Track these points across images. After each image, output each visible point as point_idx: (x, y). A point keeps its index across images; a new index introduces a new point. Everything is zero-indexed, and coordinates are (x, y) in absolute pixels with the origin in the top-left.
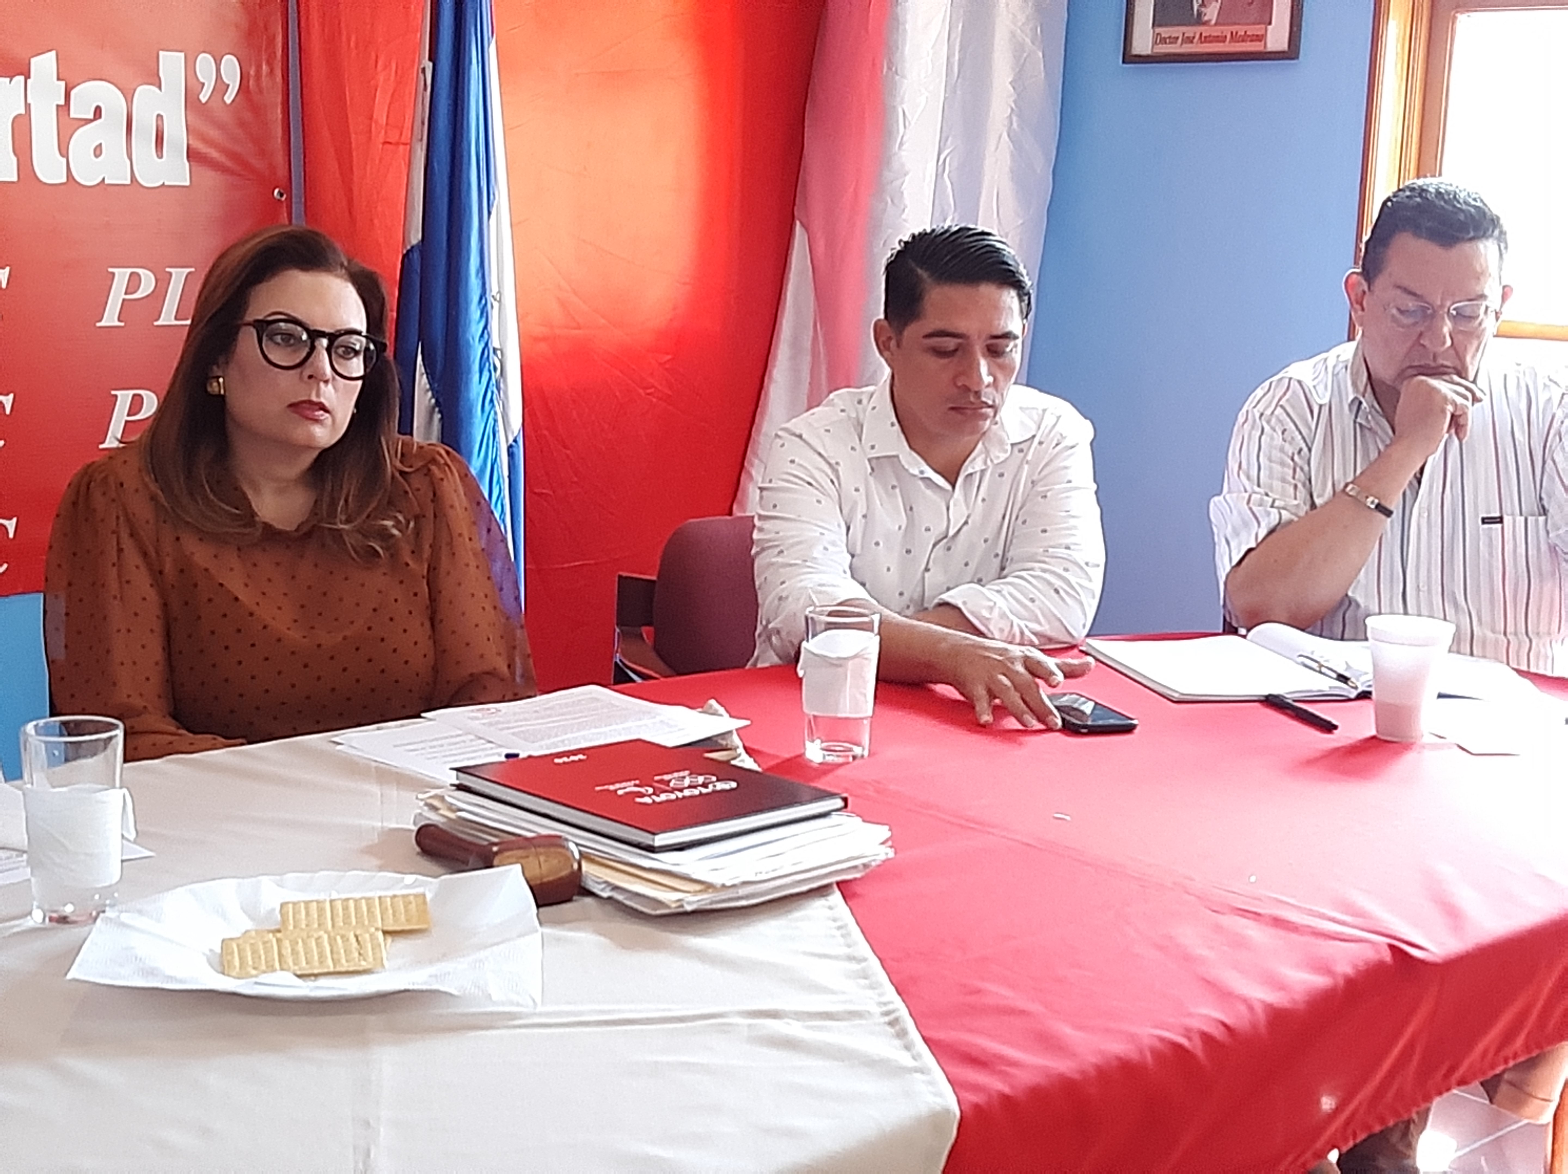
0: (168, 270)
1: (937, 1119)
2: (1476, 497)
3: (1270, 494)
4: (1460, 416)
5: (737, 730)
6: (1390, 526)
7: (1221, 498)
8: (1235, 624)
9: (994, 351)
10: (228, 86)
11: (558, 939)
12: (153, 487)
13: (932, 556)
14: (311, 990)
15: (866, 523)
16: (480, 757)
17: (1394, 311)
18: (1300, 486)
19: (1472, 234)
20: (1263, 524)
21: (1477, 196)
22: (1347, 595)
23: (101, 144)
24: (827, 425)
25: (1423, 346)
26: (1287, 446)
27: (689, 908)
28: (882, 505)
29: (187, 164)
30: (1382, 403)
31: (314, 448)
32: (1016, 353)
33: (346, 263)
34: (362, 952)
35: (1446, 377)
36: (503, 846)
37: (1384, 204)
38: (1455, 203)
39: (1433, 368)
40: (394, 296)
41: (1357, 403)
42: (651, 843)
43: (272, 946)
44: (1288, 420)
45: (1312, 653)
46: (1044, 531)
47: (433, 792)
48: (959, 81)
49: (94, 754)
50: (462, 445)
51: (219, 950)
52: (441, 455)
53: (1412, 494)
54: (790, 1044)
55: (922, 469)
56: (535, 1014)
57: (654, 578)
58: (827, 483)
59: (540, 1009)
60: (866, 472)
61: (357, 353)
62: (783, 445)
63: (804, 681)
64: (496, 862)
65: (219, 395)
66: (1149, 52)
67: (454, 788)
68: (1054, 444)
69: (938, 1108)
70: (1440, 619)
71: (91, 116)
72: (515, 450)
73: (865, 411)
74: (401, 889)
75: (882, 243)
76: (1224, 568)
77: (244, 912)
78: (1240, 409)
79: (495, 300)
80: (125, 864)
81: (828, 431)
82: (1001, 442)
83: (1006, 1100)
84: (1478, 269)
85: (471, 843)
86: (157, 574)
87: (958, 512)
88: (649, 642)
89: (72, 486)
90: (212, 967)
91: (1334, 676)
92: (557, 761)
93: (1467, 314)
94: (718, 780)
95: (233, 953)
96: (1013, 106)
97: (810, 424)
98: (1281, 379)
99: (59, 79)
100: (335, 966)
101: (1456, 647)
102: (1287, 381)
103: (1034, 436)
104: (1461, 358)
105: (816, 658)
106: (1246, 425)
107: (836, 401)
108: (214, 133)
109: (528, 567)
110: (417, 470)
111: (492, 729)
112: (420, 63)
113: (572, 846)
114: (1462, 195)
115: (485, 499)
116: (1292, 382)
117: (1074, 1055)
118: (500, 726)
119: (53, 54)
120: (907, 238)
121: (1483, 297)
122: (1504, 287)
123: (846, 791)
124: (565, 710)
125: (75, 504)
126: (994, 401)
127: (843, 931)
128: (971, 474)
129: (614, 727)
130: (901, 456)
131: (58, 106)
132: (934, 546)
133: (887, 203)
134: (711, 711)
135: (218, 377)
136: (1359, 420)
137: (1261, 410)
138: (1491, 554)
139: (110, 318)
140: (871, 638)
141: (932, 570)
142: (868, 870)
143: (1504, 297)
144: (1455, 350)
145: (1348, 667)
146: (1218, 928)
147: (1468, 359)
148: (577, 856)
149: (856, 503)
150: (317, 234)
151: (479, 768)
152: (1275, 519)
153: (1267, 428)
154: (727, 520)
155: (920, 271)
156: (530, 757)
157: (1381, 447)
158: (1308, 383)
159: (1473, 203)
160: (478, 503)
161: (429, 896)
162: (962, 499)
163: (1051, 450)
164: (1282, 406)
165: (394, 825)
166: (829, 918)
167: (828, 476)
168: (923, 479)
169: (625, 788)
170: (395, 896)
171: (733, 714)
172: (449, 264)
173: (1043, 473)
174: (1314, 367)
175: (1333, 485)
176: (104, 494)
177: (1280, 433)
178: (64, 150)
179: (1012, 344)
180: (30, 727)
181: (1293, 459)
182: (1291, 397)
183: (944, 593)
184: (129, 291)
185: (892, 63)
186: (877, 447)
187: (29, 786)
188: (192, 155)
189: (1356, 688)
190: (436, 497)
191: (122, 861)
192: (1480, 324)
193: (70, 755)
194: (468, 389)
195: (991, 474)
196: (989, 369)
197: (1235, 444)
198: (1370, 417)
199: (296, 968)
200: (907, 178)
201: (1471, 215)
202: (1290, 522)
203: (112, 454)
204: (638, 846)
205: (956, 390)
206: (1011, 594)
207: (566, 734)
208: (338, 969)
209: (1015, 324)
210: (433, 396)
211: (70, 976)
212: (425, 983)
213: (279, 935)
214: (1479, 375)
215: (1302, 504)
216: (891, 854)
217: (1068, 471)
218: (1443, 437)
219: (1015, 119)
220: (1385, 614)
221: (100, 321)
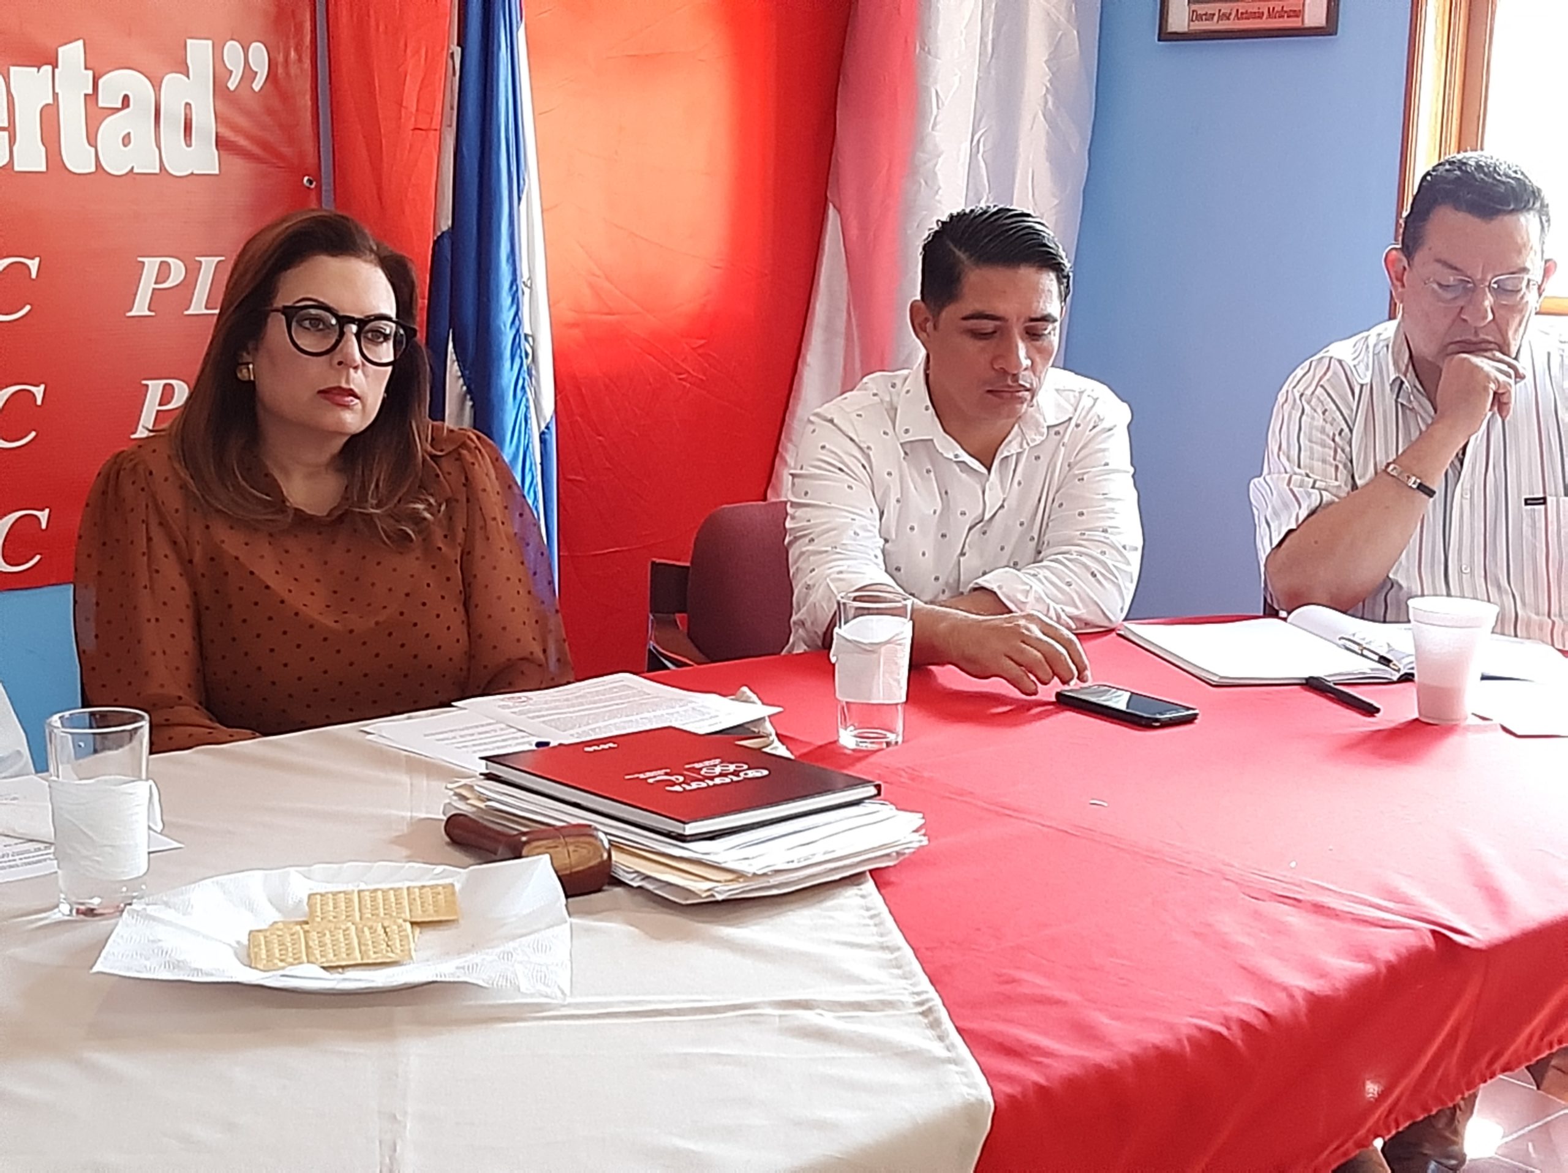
0: (198, 259)
1: (971, 1110)
2: (1519, 475)
3: (1311, 475)
4: (1503, 394)
5: (769, 717)
6: (1432, 507)
7: (1261, 479)
8: (1276, 607)
9: (1033, 333)
10: (256, 73)
11: (587, 930)
12: (184, 474)
13: (968, 541)
14: (338, 982)
15: (901, 508)
16: (510, 745)
17: (1435, 286)
18: (1341, 467)
19: (1512, 207)
20: (1304, 506)
21: (1517, 169)
22: (1388, 576)
23: (129, 134)
24: (858, 410)
25: (1465, 320)
26: (1328, 427)
27: (719, 897)
28: (916, 488)
29: (216, 152)
30: (1425, 383)
31: (342, 434)
32: (1054, 336)
33: (375, 248)
34: (390, 943)
35: (1488, 354)
36: (531, 836)
37: (1424, 178)
38: (1496, 175)
39: (1475, 343)
40: (425, 283)
41: (1398, 382)
42: (681, 832)
43: (299, 938)
44: (1329, 400)
45: (1354, 635)
46: (1081, 514)
47: (463, 781)
48: (993, 60)
49: (121, 746)
50: (494, 430)
51: (246, 942)
52: (472, 440)
53: (1454, 473)
54: (822, 1035)
55: (956, 452)
56: (564, 1006)
57: (688, 564)
58: (858, 468)
59: (569, 1000)
60: (899, 457)
61: (386, 337)
62: (814, 431)
63: (837, 666)
64: (524, 853)
65: (250, 381)
66: (1186, 30)
67: (482, 777)
68: (1090, 427)
69: (972, 1099)
70: (1483, 601)
71: (119, 105)
72: (547, 436)
73: (899, 395)
74: (431, 879)
75: (916, 225)
76: (1264, 548)
77: (271, 903)
78: (1281, 389)
79: (526, 286)
80: (151, 855)
81: (859, 415)
82: (1037, 425)
83: (1042, 1091)
84: (1519, 241)
85: (499, 833)
86: (187, 563)
87: (994, 496)
88: (683, 628)
89: (101, 476)
90: (239, 959)
91: (1376, 658)
92: (587, 749)
93: (1509, 288)
94: (749, 769)
95: (259, 945)
96: (1048, 85)
97: (842, 409)
98: (1322, 358)
99: (86, 68)
100: (362, 959)
101: (1499, 627)
102: (1328, 359)
103: (1070, 419)
104: (1504, 335)
105: (848, 644)
106: (1285, 406)
107: (870, 385)
108: (242, 121)
109: (561, 554)
110: (447, 455)
111: (523, 717)
112: (449, 48)
113: (601, 836)
114: (1502, 169)
115: (516, 483)
116: (1333, 360)
117: (1111, 1045)
118: (531, 715)
119: (80, 43)
120: (945, 218)
121: (1524, 270)
122: (1546, 261)
123: (880, 777)
124: (597, 698)
125: (104, 493)
126: (1032, 384)
127: (877, 920)
128: (1007, 457)
129: (646, 715)
130: (935, 441)
131: (86, 95)
132: (970, 529)
133: (920, 184)
134: (743, 699)
135: (248, 364)
136: (1400, 400)
137: (1301, 390)
138: (1534, 535)
139: (140, 308)
140: (904, 623)
141: (967, 555)
142: (901, 858)
143: (1547, 273)
144: (1497, 325)
145: (1391, 649)
146: (1257, 915)
147: (1510, 334)
148: (607, 846)
149: (888, 487)
150: (347, 219)
151: (507, 757)
152: (1316, 500)
153: (1307, 407)
154: (762, 505)
155: (958, 253)
156: (560, 745)
157: (1423, 428)
158: (1349, 361)
159: (1514, 175)
160: (510, 487)
161: (458, 887)
162: (998, 483)
163: (1087, 433)
164: (1322, 386)
165: (423, 815)
166: (862, 907)
167: (859, 461)
168: (957, 462)
169: (655, 777)
170: (423, 887)
171: (765, 701)
172: (479, 254)
173: (1078, 458)
174: (1355, 346)
175: (1375, 465)
176: (133, 483)
177: (1320, 412)
178: (92, 141)
179: (1050, 327)
180: (55, 720)
181: (1333, 440)
182: (1331, 377)
183: (979, 577)
184: (159, 280)
185: (925, 44)
186: (911, 431)
187: (54, 778)
188: (221, 143)
189: (1398, 671)
190: (468, 482)
191: (149, 853)
192: (1522, 298)
193: (98, 747)
194: (499, 375)
195: (1028, 457)
196: (1027, 352)
197: (1275, 425)
198: (1412, 397)
199: (324, 960)
200: (941, 160)
201: (1512, 187)
202: (1331, 503)
203: (140, 443)
204: (668, 835)
205: (993, 373)
206: (1046, 578)
207: (597, 722)
208: (366, 961)
209: (1053, 307)
210: (465, 384)
211: (95, 969)
212: (453, 974)
213: (306, 927)
214: (1522, 350)
215: (1343, 485)
216: (925, 842)
217: (1106, 453)
218: (1486, 415)
219: (1049, 97)
220: (1428, 596)
221: (131, 310)
